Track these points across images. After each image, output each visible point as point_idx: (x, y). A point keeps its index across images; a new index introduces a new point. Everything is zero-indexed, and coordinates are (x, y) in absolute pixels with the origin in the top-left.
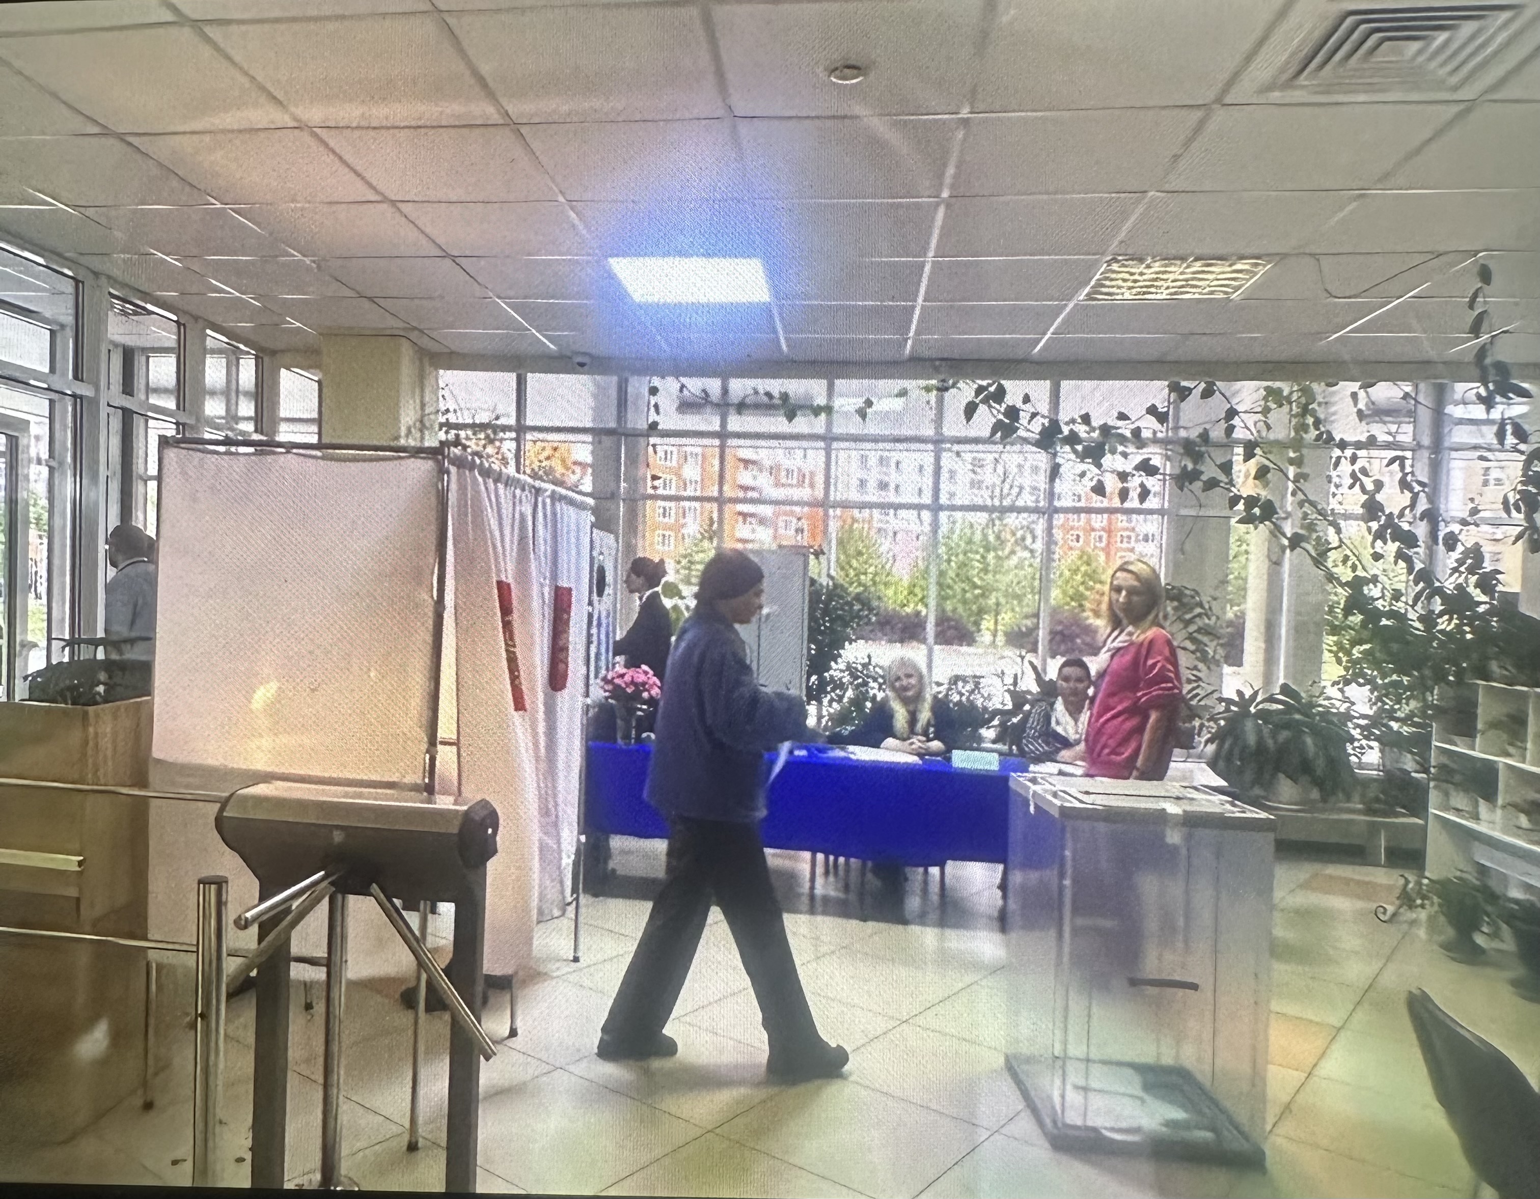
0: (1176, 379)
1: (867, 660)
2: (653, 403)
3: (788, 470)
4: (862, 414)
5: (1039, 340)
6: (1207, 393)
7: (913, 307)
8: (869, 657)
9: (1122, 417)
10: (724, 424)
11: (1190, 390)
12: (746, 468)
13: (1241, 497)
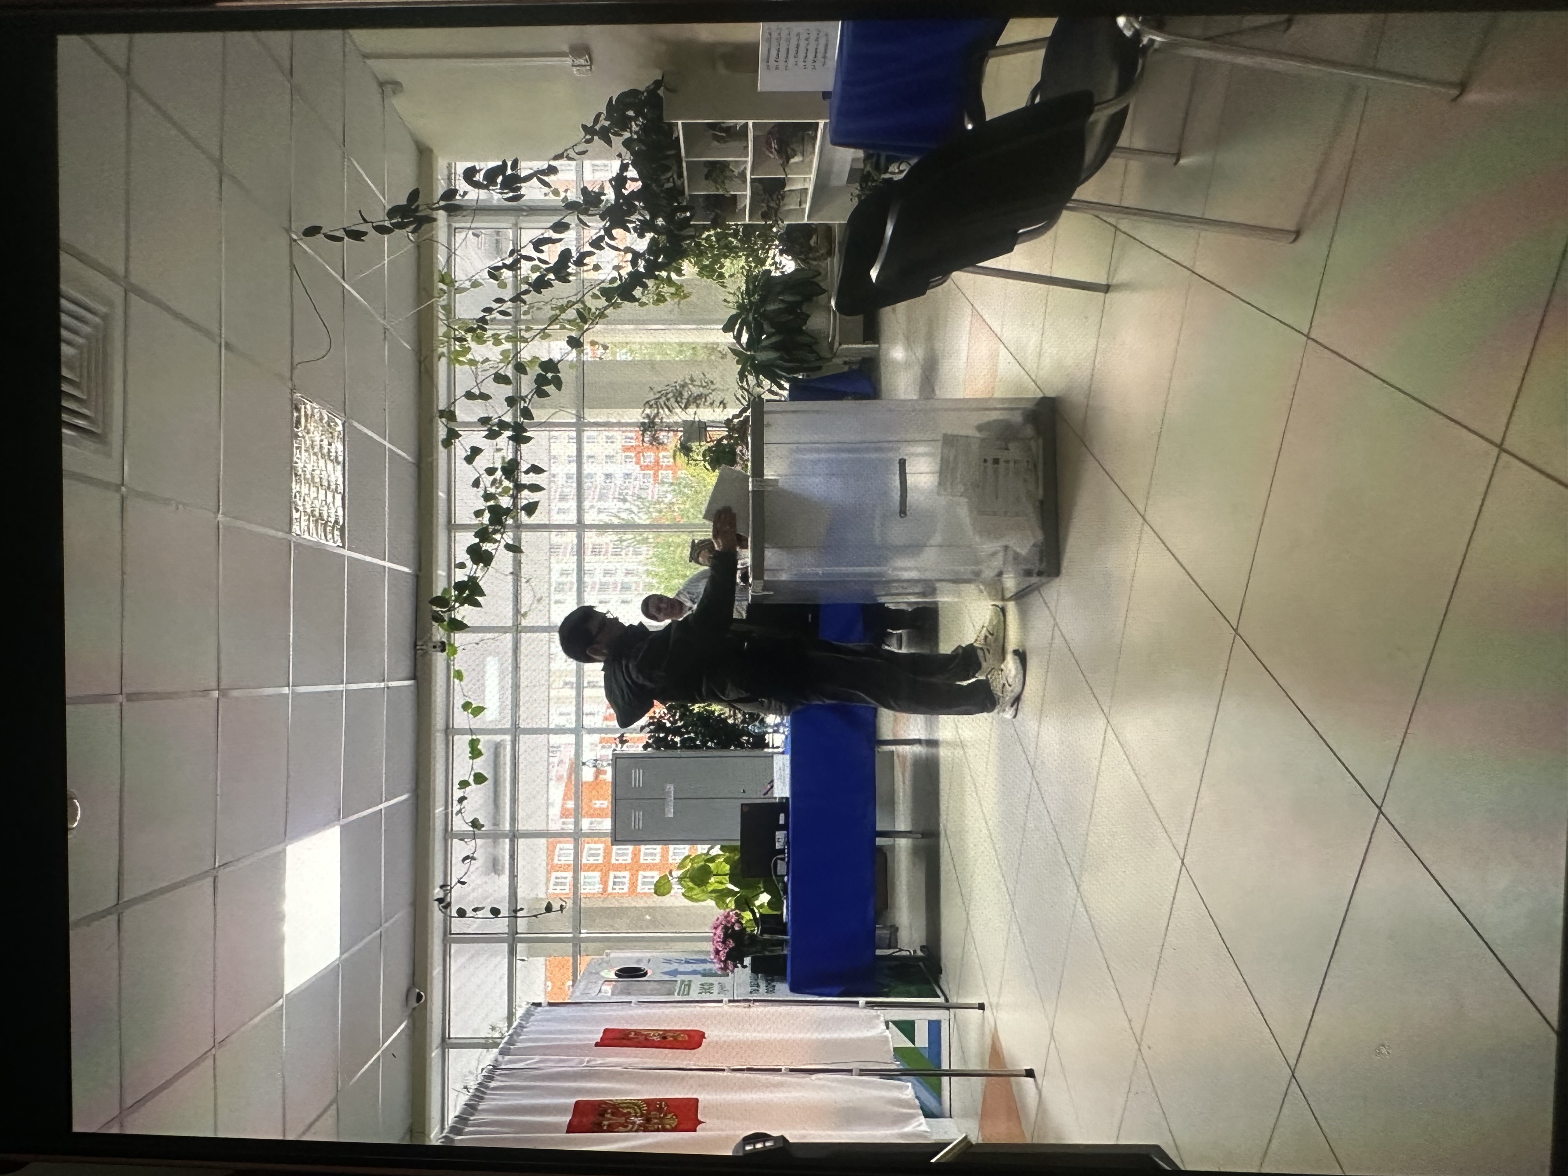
5: (392, 570)
7: (348, 692)
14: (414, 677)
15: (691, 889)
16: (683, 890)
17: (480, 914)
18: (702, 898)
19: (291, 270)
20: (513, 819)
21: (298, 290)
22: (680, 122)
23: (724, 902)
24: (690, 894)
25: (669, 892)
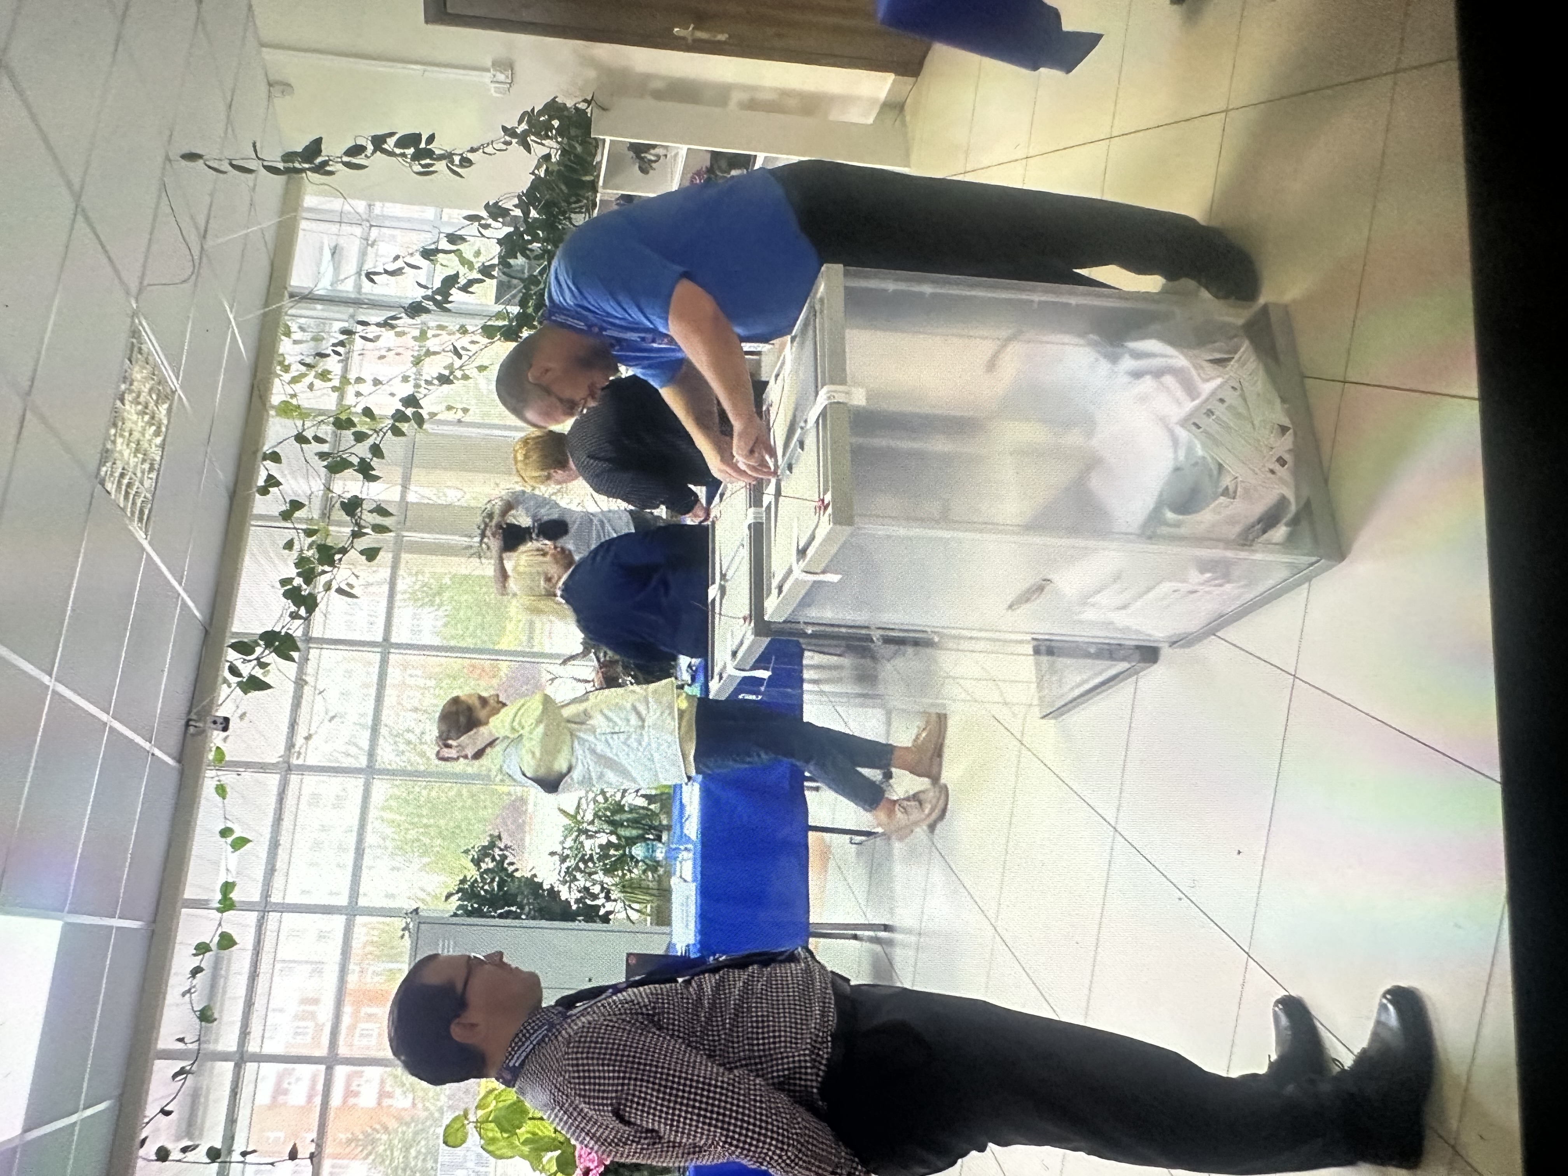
0: (255, 490)
1: (557, 858)
2: (180, 1156)
3: (296, 1033)
4: (240, 843)
5: (184, 603)
6: (275, 457)
7: (112, 729)
8: (552, 854)
9: (289, 545)
10: (224, 1057)
11: (270, 477)
12: (286, 1092)
13: (393, 425)
14: (179, 761)
15: (493, 1140)
16: (483, 1142)
17: (190, 1156)
18: (510, 1154)
19: (160, 190)
20: (244, 1033)
21: (165, 208)
22: (608, 139)
23: (540, 1159)
24: (491, 1148)
25: (464, 1141)
